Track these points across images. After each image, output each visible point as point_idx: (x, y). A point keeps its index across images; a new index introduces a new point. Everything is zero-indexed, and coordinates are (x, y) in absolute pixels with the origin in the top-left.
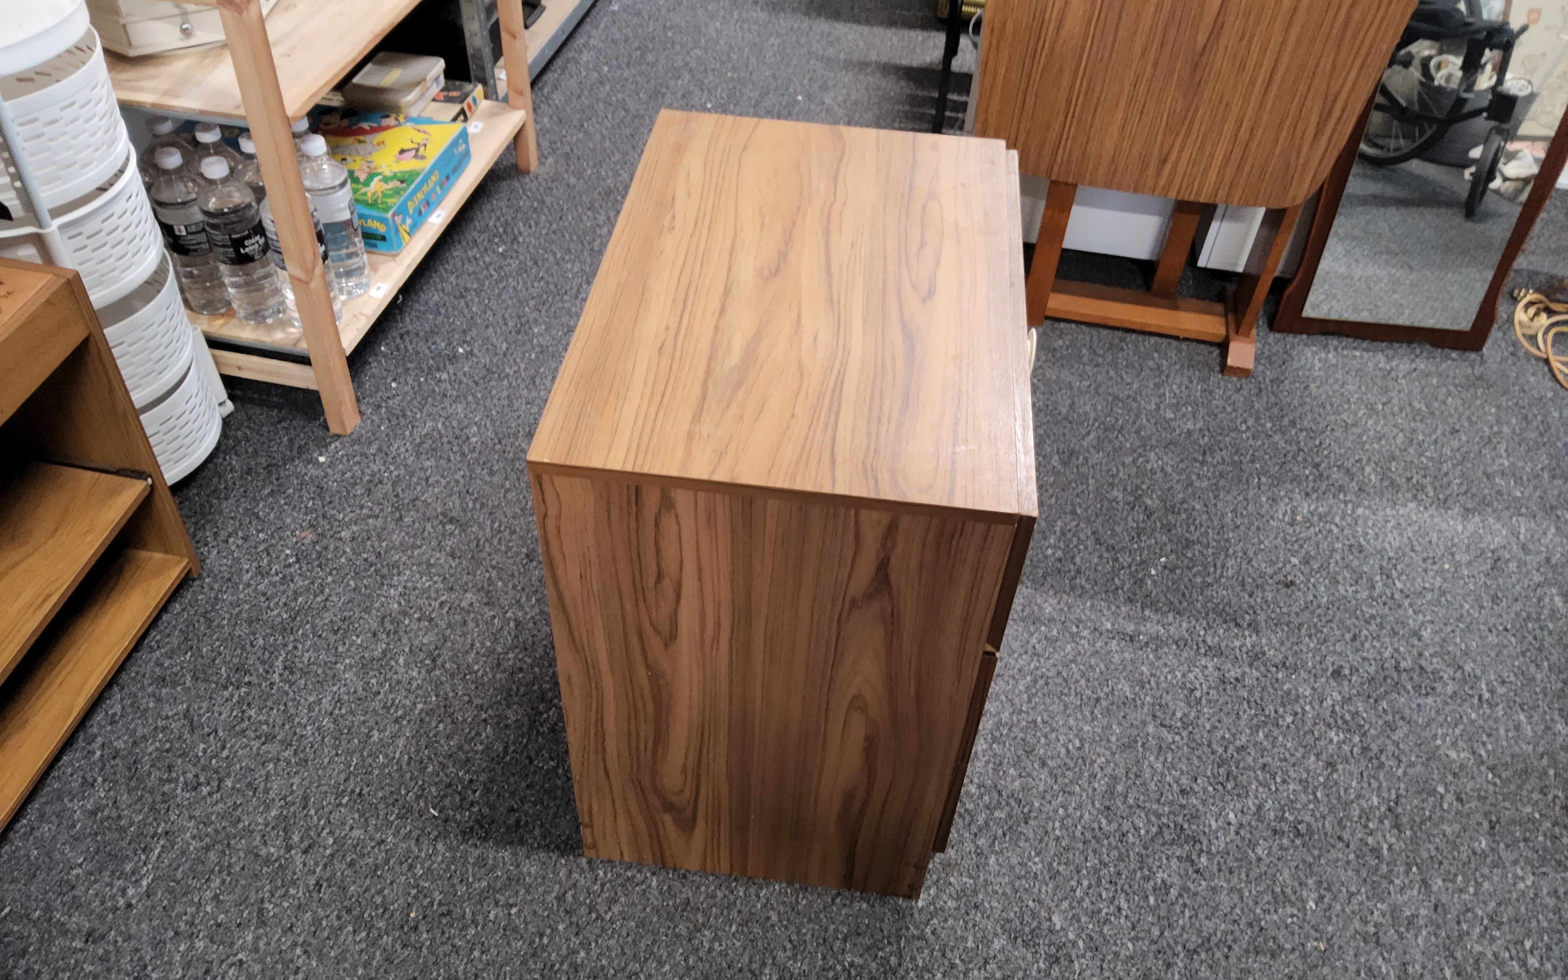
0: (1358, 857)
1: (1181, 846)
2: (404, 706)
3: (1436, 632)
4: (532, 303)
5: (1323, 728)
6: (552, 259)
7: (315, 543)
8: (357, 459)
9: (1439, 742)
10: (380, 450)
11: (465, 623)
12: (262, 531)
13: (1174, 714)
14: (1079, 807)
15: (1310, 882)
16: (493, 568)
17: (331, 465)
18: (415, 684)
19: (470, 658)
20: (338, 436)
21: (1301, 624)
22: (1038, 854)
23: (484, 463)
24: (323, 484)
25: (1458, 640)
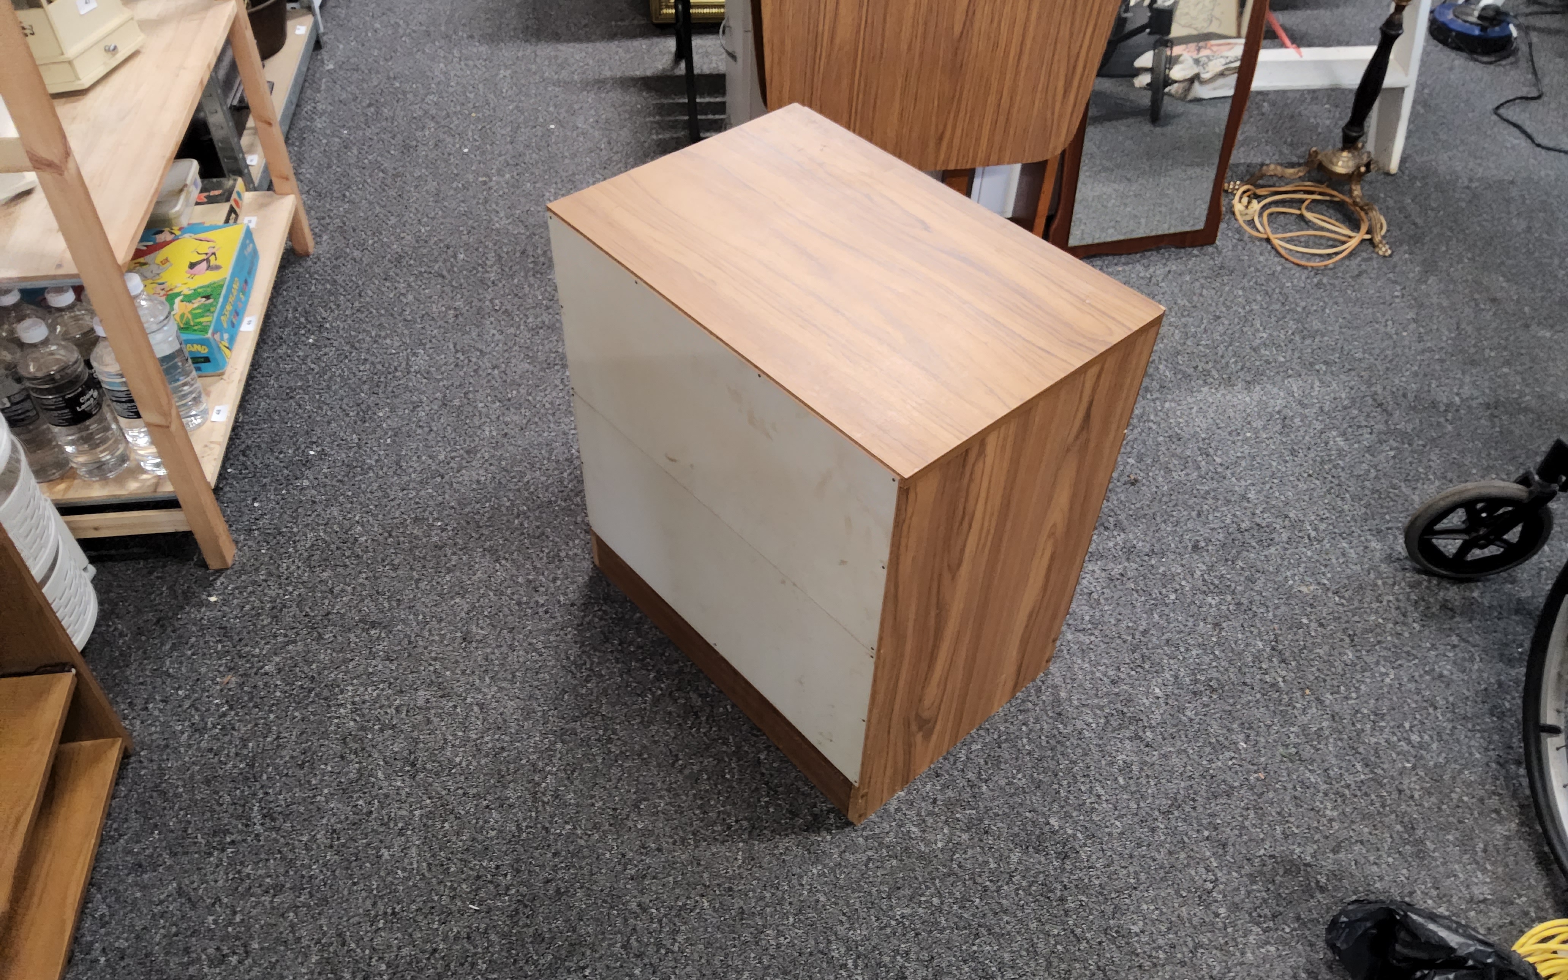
0: (1263, 695)
1: (1128, 728)
2: (402, 817)
3: (1259, 492)
4: (366, 387)
5: (1201, 596)
6: (368, 339)
7: (241, 685)
8: (250, 589)
9: (1291, 582)
10: (270, 574)
11: (429, 721)
12: (179, 688)
13: (1083, 619)
14: (1037, 720)
15: (1235, 726)
16: (435, 659)
17: (225, 602)
18: (403, 793)
19: (448, 752)
20: (220, 572)
21: (1154, 514)
22: (1019, 771)
23: (383, 561)
24: (225, 624)
25: (1277, 494)
